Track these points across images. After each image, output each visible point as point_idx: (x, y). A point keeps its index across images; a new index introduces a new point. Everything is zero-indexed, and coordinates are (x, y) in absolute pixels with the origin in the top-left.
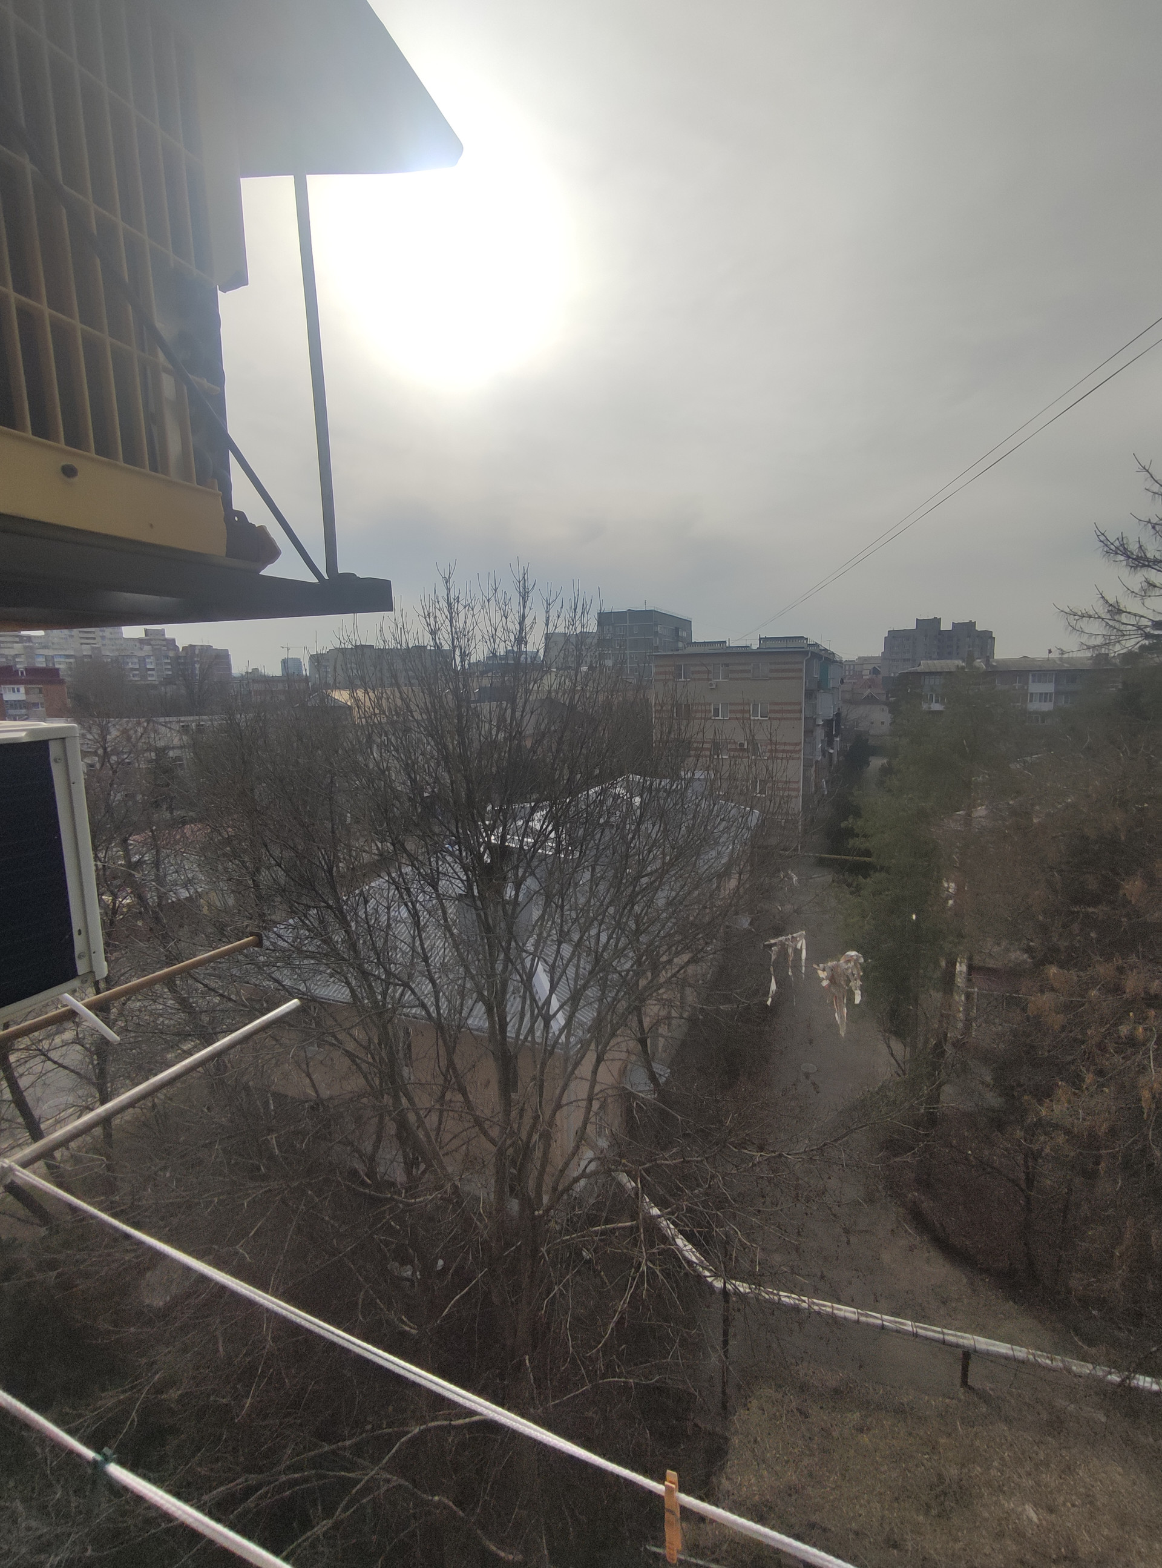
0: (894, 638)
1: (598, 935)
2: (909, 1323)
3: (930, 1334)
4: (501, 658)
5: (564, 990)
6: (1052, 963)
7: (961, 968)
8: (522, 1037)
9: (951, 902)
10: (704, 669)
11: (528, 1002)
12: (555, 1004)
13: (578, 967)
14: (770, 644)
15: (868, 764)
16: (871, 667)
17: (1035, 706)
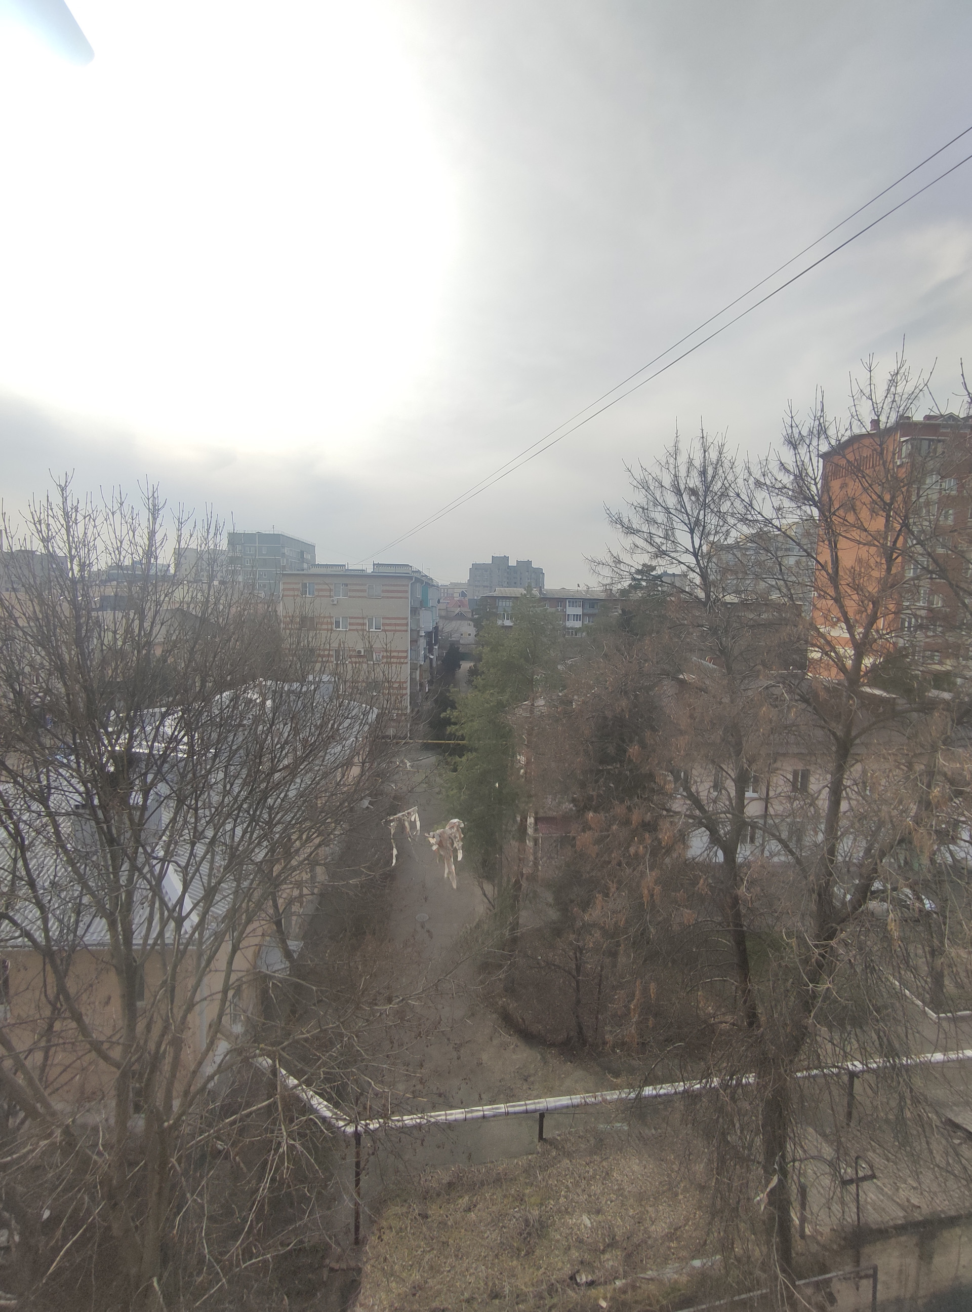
0: (477, 570)
1: (233, 830)
2: (502, 1105)
3: (517, 1109)
4: (127, 568)
5: (197, 889)
6: (589, 810)
7: (531, 820)
8: (150, 942)
9: (522, 771)
10: (326, 587)
11: (157, 905)
12: (188, 904)
13: (212, 862)
14: (382, 569)
15: (459, 667)
16: (460, 591)
17: (571, 624)
